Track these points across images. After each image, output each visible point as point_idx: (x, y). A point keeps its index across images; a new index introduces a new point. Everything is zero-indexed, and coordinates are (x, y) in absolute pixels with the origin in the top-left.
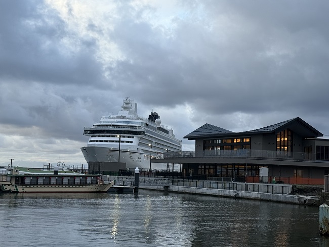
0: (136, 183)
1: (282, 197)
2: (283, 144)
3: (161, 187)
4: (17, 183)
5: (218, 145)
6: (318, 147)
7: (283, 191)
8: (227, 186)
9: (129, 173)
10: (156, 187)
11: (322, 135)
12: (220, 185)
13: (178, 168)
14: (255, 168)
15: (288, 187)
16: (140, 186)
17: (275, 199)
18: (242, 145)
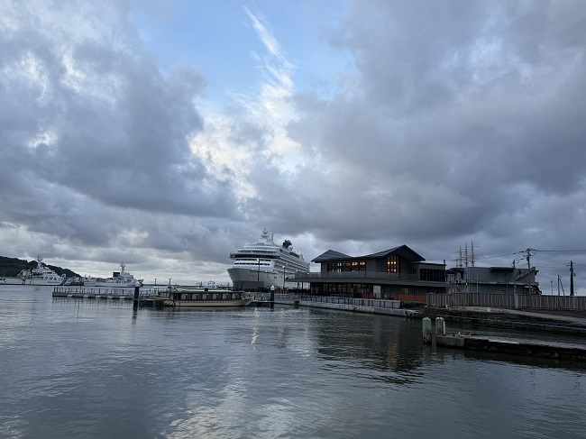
0: (272, 298)
1: (392, 311)
2: (392, 267)
3: (292, 302)
4: (175, 298)
5: (339, 267)
6: (421, 270)
7: (393, 306)
8: (347, 301)
9: (267, 291)
10: (288, 302)
11: (424, 260)
12: (341, 301)
13: (307, 286)
14: (370, 287)
15: (397, 303)
16: (275, 301)
17: (387, 312)
18: (359, 268)
